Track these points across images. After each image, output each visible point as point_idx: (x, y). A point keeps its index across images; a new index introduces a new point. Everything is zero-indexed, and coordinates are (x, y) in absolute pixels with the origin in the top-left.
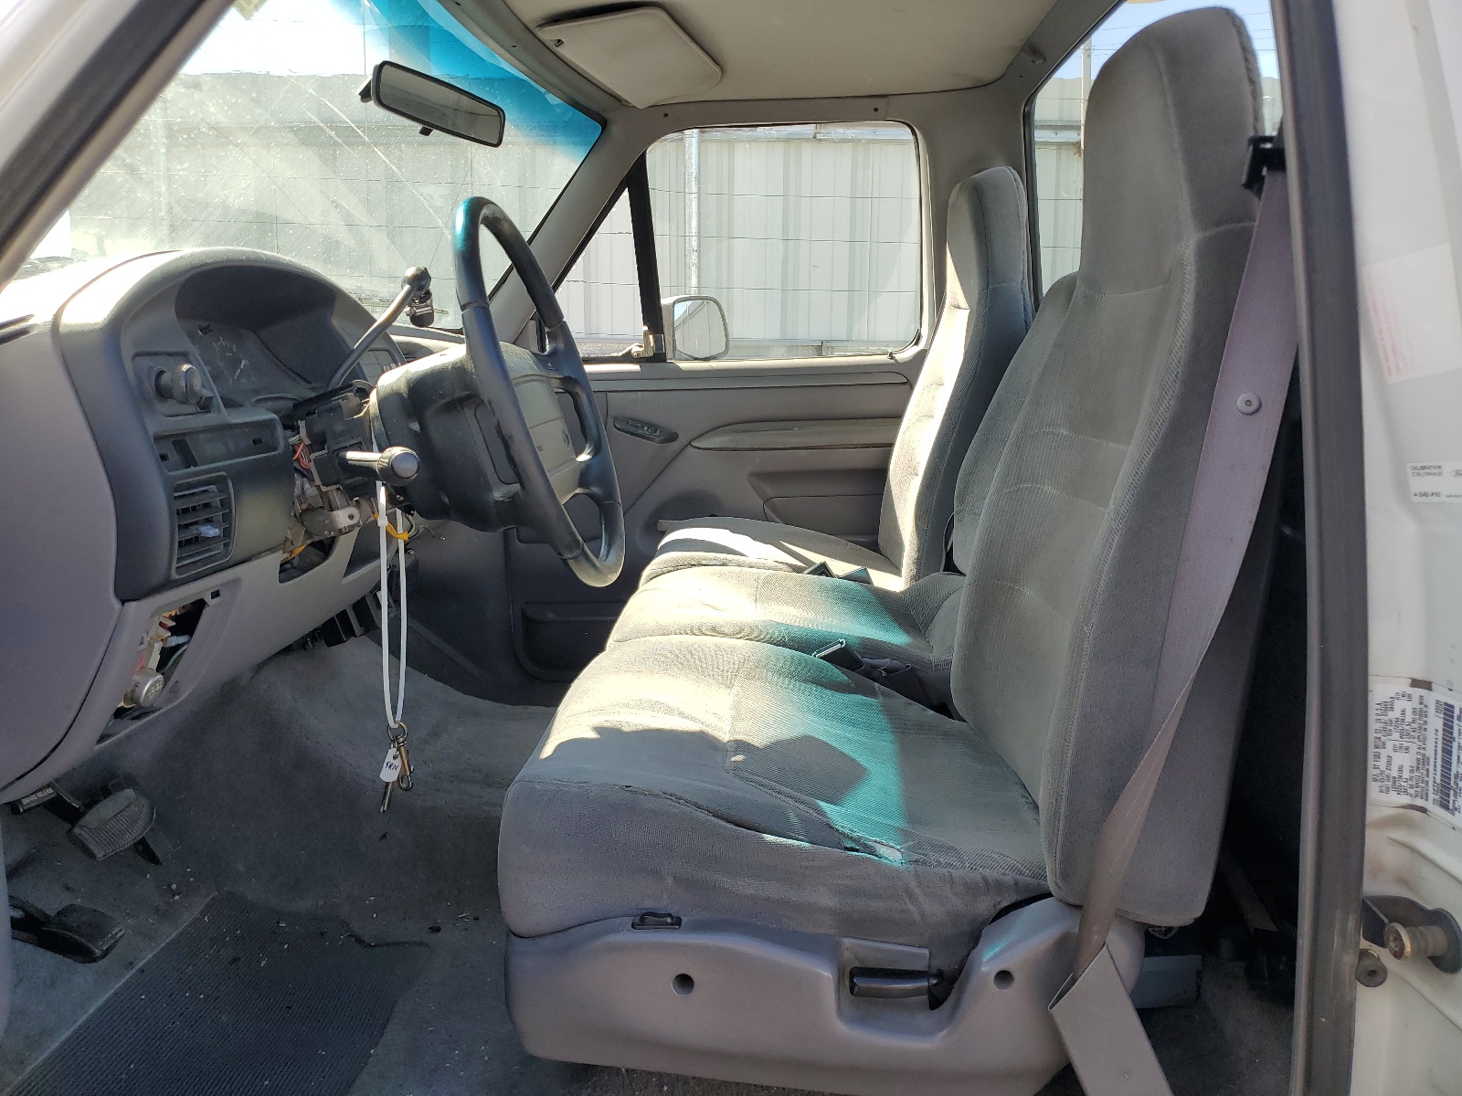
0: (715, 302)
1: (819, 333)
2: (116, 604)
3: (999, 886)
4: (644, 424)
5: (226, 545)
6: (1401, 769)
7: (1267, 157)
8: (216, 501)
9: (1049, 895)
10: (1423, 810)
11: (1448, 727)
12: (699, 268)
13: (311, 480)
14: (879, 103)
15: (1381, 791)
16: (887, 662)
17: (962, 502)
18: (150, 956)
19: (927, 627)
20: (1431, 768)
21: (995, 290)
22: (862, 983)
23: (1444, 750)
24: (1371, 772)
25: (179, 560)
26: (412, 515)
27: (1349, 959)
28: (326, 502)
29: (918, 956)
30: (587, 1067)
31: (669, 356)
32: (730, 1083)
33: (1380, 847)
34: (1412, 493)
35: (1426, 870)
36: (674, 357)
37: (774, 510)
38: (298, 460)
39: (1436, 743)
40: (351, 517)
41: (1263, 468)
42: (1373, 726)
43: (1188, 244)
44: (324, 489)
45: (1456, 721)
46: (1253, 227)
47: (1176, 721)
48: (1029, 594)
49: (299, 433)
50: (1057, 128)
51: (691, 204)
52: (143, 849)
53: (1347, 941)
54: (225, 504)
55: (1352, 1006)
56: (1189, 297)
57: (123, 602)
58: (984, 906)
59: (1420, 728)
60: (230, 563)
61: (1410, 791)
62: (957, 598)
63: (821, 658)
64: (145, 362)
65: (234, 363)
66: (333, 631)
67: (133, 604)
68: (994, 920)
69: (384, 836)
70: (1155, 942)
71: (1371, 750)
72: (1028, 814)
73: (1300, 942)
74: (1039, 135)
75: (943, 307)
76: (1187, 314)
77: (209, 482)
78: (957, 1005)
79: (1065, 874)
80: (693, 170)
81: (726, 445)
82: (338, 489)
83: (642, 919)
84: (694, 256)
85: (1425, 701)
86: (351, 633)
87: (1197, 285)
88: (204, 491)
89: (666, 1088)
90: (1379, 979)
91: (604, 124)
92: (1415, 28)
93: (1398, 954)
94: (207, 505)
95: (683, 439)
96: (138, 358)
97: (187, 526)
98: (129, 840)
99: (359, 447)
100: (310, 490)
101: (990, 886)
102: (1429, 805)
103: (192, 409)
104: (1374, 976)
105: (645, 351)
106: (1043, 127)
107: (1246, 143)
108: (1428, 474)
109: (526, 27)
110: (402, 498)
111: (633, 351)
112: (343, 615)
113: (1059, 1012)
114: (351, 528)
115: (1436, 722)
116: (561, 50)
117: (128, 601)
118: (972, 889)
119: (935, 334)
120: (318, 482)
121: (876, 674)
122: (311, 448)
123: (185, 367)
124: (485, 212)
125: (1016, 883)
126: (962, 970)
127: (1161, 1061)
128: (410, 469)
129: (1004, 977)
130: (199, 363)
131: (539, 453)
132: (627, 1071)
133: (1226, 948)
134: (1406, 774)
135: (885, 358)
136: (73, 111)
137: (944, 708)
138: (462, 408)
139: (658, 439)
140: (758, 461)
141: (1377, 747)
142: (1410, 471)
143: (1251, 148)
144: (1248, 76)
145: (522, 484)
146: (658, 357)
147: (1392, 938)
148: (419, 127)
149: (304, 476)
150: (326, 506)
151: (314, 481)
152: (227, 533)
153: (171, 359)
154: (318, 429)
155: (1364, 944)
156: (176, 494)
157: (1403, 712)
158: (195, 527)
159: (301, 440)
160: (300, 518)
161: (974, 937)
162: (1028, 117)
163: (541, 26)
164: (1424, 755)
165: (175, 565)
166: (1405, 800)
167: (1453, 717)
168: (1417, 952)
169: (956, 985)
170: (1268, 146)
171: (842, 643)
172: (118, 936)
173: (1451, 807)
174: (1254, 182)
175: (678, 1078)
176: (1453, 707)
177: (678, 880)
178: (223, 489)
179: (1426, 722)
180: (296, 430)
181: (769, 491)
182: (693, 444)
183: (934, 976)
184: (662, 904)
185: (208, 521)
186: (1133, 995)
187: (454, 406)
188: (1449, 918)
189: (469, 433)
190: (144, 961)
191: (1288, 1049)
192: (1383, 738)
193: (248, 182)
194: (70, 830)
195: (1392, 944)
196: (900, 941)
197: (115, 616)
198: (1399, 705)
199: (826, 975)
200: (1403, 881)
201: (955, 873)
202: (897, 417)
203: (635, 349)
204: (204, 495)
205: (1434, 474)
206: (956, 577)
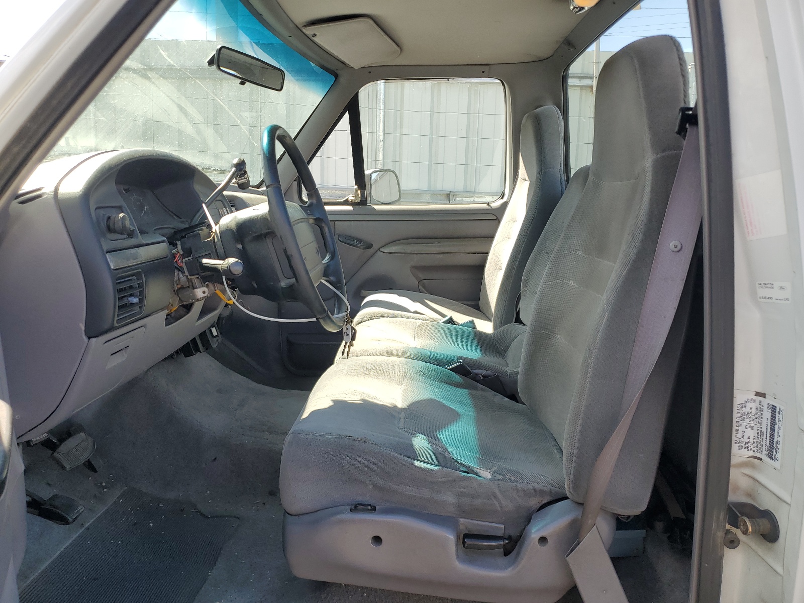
0: (393, 172)
1: (448, 187)
2: (86, 339)
3: (542, 493)
4: (354, 238)
5: (141, 307)
6: (749, 437)
7: (688, 118)
8: (135, 284)
9: (567, 498)
10: (760, 459)
11: (773, 417)
12: (384, 150)
13: (183, 272)
14: (486, 69)
15: (739, 449)
16: (484, 372)
17: (525, 286)
18: (92, 520)
19: (505, 351)
20: (764, 438)
21: (545, 173)
22: (469, 542)
23: (771, 429)
24: (734, 439)
25: (118, 315)
26: (236, 291)
27: (720, 534)
28: (191, 284)
29: (498, 528)
30: (324, 583)
31: (368, 201)
32: (399, 592)
33: (737, 477)
34: (759, 297)
35: (761, 490)
36: (370, 203)
37: (424, 287)
38: (176, 261)
39: (767, 425)
40: (204, 292)
41: (682, 280)
42: (736, 415)
43: (648, 161)
44: (190, 277)
45: (777, 414)
46: (681, 153)
47: (634, 411)
48: (560, 338)
49: (177, 247)
50: (581, 78)
51: (380, 116)
52: (89, 465)
53: (719, 526)
54: (140, 285)
55: (721, 558)
56: (648, 189)
57: (89, 338)
58: (534, 503)
59: (759, 417)
60: (142, 317)
61: (754, 449)
62: (522, 337)
63: (449, 369)
64: (102, 212)
65: (141, 208)
66: (188, 349)
67: (94, 339)
68: (538, 510)
69: (215, 459)
70: (622, 523)
71: (734, 428)
72: (558, 455)
73: (695, 525)
74: (571, 82)
75: (517, 179)
76: (646, 198)
77: (133, 275)
78: (518, 554)
79: (576, 486)
80: (381, 97)
81: (398, 251)
82: (197, 278)
83: (356, 507)
84: (381, 144)
85: (762, 403)
86: (198, 350)
87: (653, 183)
88: (129, 280)
89: (365, 595)
90: (736, 545)
91: (336, 76)
92: (767, 58)
93: (745, 532)
94: (131, 287)
95: (375, 247)
96: (97, 210)
97: (122, 298)
98: (82, 459)
99: (209, 256)
100: (183, 279)
101: (536, 492)
102: (763, 457)
103: (125, 236)
104: (733, 543)
105: (356, 199)
106: (573, 77)
107: (678, 110)
108: (766, 287)
109: (296, 26)
110: (231, 283)
111: (349, 199)
112: (194, 340)
113: (570, 559)
114: (203, 298)
115: (767, 414)
116: (315, 39)
117: (91, 337)
118: (527, 494)
119: (512, 194)
120: (187, 274)
121: (478, 378)
122: (183, 256)
123: (121, 215)
124: (278, 133)
125: (551, 491)
126: (521, 537)
127: (623, 585)
128: (238, 270)
129: (543, 540)
130: (128, 212)
131: (305, 262)
132: (345, 585)
133: (659, 526)
134: (752, 441)
135: (485, 206)
136: (70, 84)
137: (514, 397)
138: (265, 238)
139: (362, 247)
140: (416, 260)
141: (737, 426)
142: (757, 286)
143: (681, 114)
144: (681, 73)
145: (296, 279)
146: (363, 203)
147: (742, 524)
148: (240, 81)
149: (180, 270)
150: (191, 287)
151: (185, 273)
152: (141, 301)
153: (114, 210)
154: (187, 246)
155: (728, 527)
156: (117, 282)
157: (751, 408)
158: (125, 298)
159: (178, 252)
160: (177, 292)
161: (528, 520)
162: (565, 78)
163: (305, 26)
164: (761, 431)
165: (116, 319)
166: (751, 453)
167: (775, 412)
168: (754, 532)
169: (518, 544)
170: (691, 112)
171: (460, 362)
172: (81, 511)
173: (774, 458)
174: (682, 131)
175: (372, 589)
176: (776, 407)
177: (375, 486)
178: (140, 278)
179: (762, 414)
180: (175, 246)
181: (421, 276)
182: (381, 250)
183: (507, 539)
184: (367, 499)
185: (131, 295)
186: (609, 551)
187: (260, 237)
188: (772, 514)
189: (268, 251)
190: (89, 524)
191: (688, 580)
192: (740, 422)
193: (147, 109)
194: (53, 454)
195: (742, 527)
196: (490, 520)
197: (85, 345)
198: (749, 405)
199: (450, 537)
200: (749, 495)
201: (518, 485)
202: (491, 237)
203: (351, 198)
204: (129, 282)
205: (770, 288)
206: (521, 326)
